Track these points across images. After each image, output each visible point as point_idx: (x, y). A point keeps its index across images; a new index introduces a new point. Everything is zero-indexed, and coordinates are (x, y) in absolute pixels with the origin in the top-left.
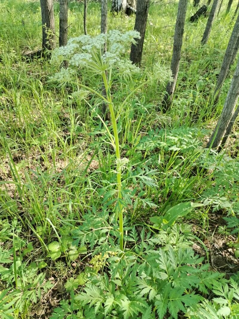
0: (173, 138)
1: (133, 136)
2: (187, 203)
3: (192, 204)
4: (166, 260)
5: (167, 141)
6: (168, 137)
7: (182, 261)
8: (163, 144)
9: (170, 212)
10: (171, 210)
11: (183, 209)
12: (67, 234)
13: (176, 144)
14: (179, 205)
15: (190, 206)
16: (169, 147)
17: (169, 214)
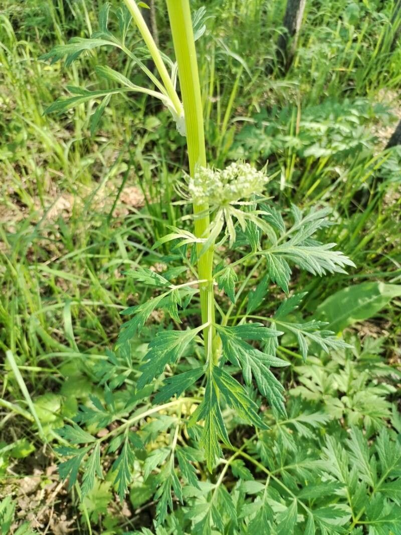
0: (315, 126)
1: (217, 130)
2: (368, 286)
3: (382, 286)
4: (346, 468)
5: (301, 133)
6: (303, 124)
7: (389, 466)
8: (293, 141)
9: (325, 309)
10: (329, 304)
11: (360, 301)
12: (78, 373)
13: (320, 140)
14: (347, 289)
15: (377, 292)
16: (306, 147)
17: (323, 313)
